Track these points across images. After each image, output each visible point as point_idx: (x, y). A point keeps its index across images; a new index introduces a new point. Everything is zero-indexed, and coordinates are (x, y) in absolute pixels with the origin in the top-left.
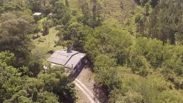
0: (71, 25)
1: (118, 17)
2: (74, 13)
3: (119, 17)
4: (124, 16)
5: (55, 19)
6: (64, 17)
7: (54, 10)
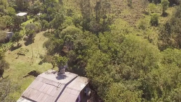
0: (65, 30)
1: (127, 18)
2: (70, 13)
3: (129, 18)
4: (134, 16)
5: (44, 21)
6: (55, 18)
7: (43, 9)
